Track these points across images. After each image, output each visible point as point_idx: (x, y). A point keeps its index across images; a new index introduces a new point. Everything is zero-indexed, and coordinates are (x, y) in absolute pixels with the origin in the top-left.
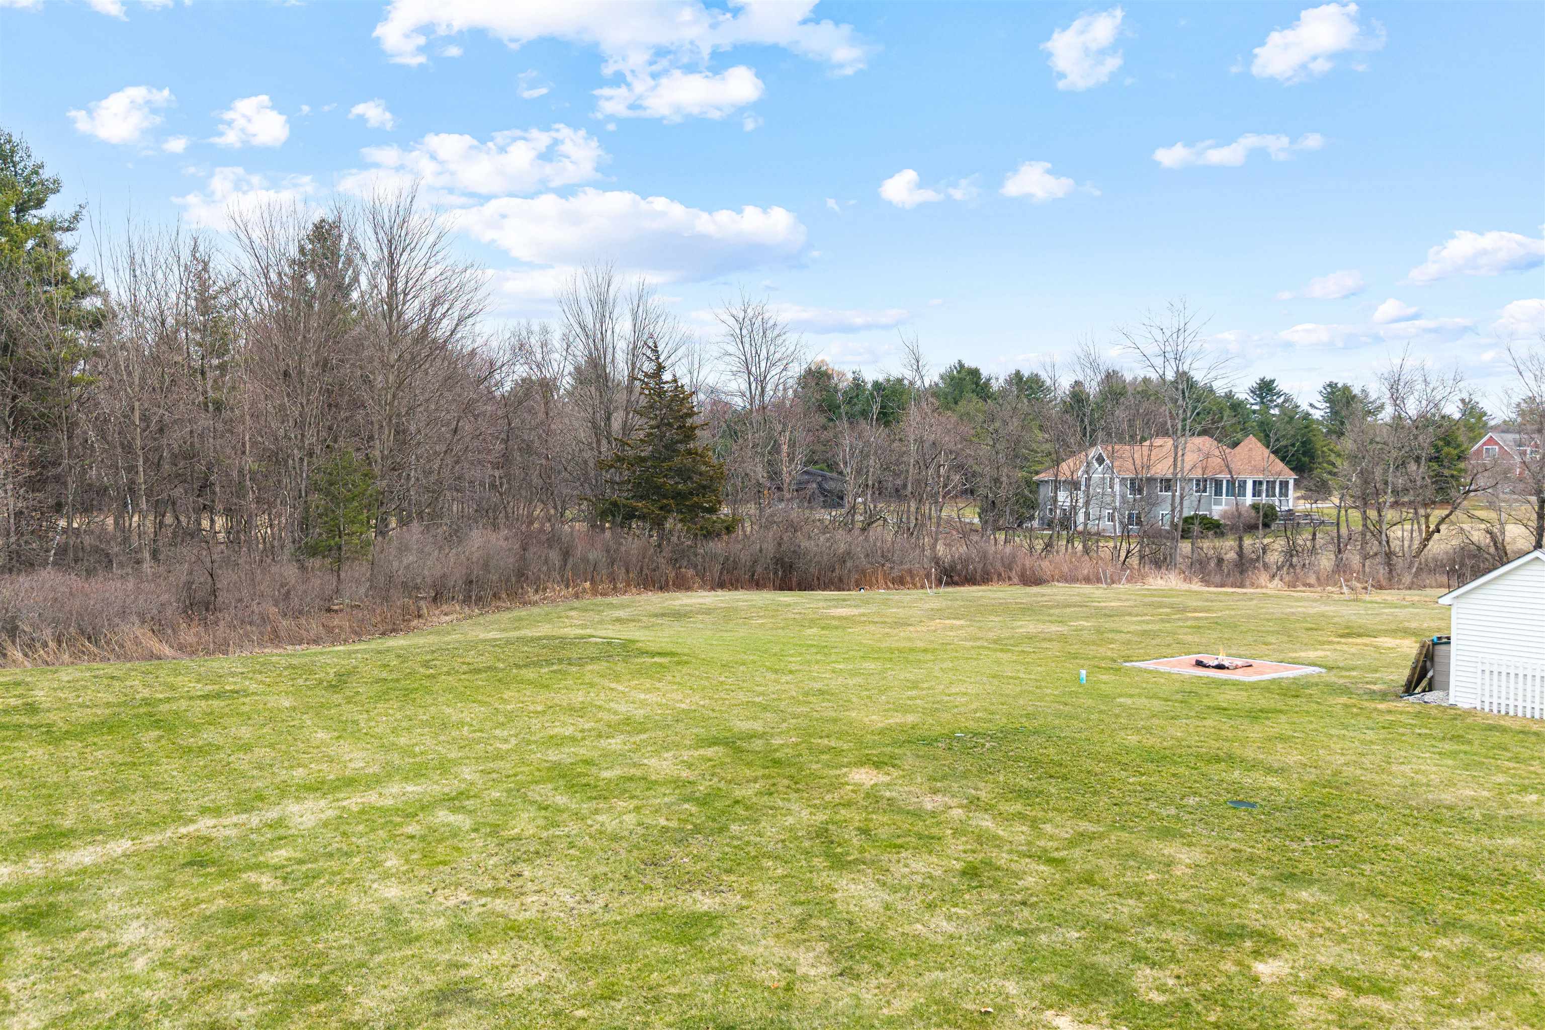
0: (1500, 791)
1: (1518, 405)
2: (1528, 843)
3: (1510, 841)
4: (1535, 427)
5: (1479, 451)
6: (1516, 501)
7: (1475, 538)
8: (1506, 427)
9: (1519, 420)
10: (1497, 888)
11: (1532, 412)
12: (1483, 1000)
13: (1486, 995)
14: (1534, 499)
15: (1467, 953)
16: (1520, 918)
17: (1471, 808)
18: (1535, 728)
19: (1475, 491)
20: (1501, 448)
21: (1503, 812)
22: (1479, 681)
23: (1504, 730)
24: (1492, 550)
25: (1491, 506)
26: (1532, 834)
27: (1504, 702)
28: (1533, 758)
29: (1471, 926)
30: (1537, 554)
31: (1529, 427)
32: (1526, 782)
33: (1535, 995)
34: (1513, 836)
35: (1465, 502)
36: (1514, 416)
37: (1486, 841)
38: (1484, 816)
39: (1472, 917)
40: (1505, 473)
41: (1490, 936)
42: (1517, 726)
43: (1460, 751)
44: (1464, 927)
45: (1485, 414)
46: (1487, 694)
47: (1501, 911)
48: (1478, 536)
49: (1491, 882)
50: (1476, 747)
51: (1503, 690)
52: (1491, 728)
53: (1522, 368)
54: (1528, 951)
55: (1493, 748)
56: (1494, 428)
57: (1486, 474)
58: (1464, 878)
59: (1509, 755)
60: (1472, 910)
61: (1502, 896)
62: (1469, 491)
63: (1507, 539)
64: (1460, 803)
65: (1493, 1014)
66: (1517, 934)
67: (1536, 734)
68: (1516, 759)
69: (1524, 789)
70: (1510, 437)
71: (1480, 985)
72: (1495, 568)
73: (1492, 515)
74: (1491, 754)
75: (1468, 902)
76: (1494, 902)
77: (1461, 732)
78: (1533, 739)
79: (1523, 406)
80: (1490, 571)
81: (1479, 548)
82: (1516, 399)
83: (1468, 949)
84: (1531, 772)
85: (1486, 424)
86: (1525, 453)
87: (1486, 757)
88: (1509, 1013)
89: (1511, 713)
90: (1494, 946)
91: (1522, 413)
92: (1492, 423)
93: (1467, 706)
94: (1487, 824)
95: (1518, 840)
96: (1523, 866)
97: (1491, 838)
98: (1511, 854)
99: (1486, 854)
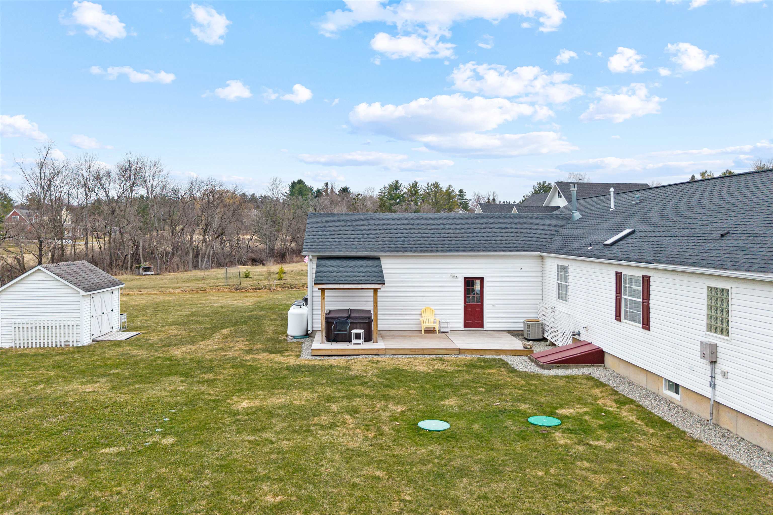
0: (25, 387)
1: (28, 196)
2: (40, 410)
3: (31, 411)
4: (36, 207)
5: (10, 218)
6: (29, 242)
7: (9, 262)
8: (22, 207)
9: (28, 203)
10: (26, 437)
11: (34, 200)
12: (20, 497)
13: (21, 494)
14: (37, 241)
15: (11, 475)
16: (37, 449)
17: (11, 399)
18: (41, 352)
19: (9, 238)
20: (20, 216)
21: (27, 397)
22: (13, 333)
23: (27, 355)
24: (18, 267)
25: (17, 245)
26: (41, 404)
27: (26, 342)
28: (41, 367)
29: (12, 460)
30: (39, 267)
31: (33, 207)
32: (38, 379)
33: (45, 485)
34: (32, 408)
35: (3, 244)
36: (26, 201)
37: (19, 414)
38: (17, 401)
39: (13, 455)
40: (23, 229)
41: (22, 462)
42: (32, 352)
43: (5, 371)
44: (9, 462)
45: (12, 200)
46: (17, 339)
47: (28, 448)
48: (11, 260)
49: (22, 434)
50: (13, 367)
51: (25, 336)
52: (21, 356)
53: (28, 178)
54: (41, 464)
55: (21, 366)
56: (17, 207)
57: (13, 229)
58: (8, 436)
59: (29, 367)
60: (13, 452)
61: (28, 440)
62: (5, 238)
63: (25, 261)
64: (5, 398)
65: (25, 502)
66: (36, 457)
67: (42, 355)
68: (33, 369)
69: (37, 383)
70: (25, 211)
71: (18, 490)
72: (20, 275)
73: (18, 250)
74: (20, 369)
75: (11, 449)
76: (24, 444)
77: (5, 361)
78: (41, 357)
79: (30, 196)
80: (17, 277)
81: (11, 267)
82: (26, 193)
83: (12, 473)
84: (40, 374)
85: (12, 205)
86: (32, 219)
87: (18, 371)
88: (33, 499)
89: (30, 347)
90: (25, 467)
91: (29, 200)
92: (16, 204)
93: (7, 347)
94: (20, 406)
95: (35, 409)
96: (37, 421)
97: (21, 412)
98: (33, 417)
99: (19, 421)
